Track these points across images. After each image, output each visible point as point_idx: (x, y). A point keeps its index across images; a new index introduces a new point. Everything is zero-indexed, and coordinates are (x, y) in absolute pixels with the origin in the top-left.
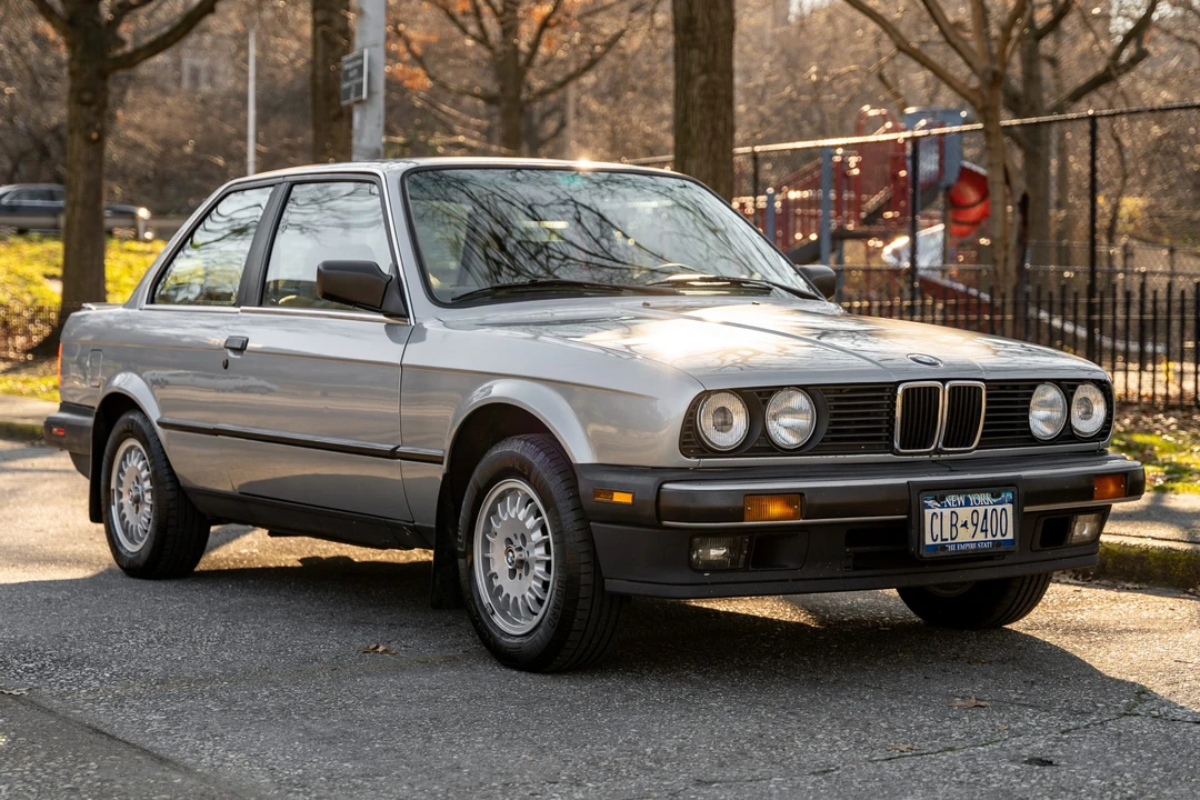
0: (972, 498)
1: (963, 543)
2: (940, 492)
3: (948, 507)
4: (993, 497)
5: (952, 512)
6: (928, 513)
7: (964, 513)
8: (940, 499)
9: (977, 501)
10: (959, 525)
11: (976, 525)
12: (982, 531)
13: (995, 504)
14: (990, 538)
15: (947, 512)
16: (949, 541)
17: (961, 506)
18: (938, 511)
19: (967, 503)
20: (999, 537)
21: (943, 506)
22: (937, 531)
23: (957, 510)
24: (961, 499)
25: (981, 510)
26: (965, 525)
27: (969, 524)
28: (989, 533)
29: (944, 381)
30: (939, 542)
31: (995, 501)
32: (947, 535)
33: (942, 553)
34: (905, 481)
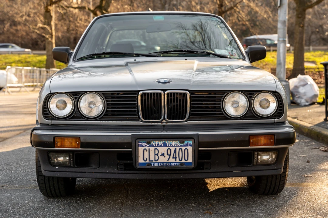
0: (168, 143)
1: (162, 163)
2: (149, 139)
3: (153, 146)
4: (180, 143)
5: (155, 149)
6: (141, 149)
7: (163, 150)
8: (149, 143)
9: (171, 145)
10: (159, 155)
11: (170, 155)
12: (173, 158)
13: (181, 146)
14: (178, 161)
15: (152, 149)
16: (154, 162)
17: (161, 146)
18: (147, 148)
19: (165, 145)
20: (183, 161)
21: (150, 146)
22: (146, 156)
23: (158, 148)
24: (161, 143)
25: (173, 149)
26: (163, 155)
27: (166, 154)
28: (178, 159)
29: (164, 90)
30: (148, 161)
31: (181, 145)
32: (152, 158)
33: (148, 167)
34: (130, 134)
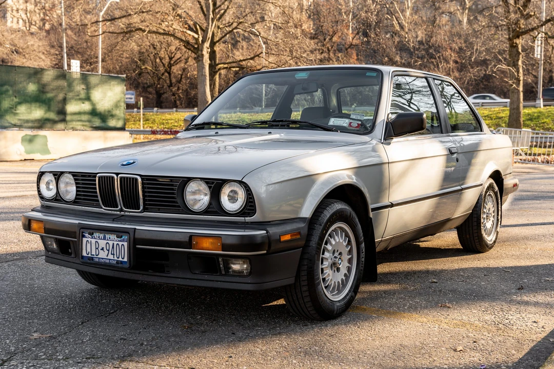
0: (107, 236)
1: (102, 259)
2: (92, 230)
3: (95, 238)
4: (117, 237)
5: (96, 242)
6: (85, 240)
7: (102, 243)
8: (91, 234)
9: (110, 238)
10: (99, 249)
11: (109, 250)
12: (112, 254)
13: (119, 241)
14: (116, 258)
15: (93, 241)
16: (95, 256)
17: (101, 239)
18: (89, 240)
19: (104, 238)
20: (120, 259)
21: (92, 238)
22: (89, 250)
23: (99, 241)
24: (102, 236)
25: (111, 243)
26: (102, 249)
27: (105, 249)
28: (115, 256)
29: (117, 174)
30: (90, 255)
31: (119, 239)
32: (94, 253)
33: (89, 261)
34: (77, 222)
